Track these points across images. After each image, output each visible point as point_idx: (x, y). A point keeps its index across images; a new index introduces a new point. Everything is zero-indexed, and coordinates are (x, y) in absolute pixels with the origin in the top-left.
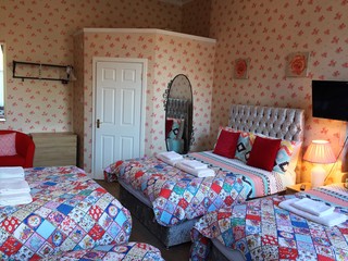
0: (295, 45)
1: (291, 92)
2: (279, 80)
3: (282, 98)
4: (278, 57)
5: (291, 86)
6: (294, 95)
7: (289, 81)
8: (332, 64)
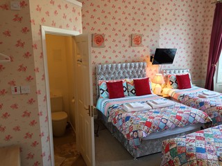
0: (133, 30)
1: (134, 54)
2: (127, 48)
3: (130, 57)
4: (124, 35)
5: (133, 51)
6: (135, 56)
7: (132, 48)
8: (151, 41)
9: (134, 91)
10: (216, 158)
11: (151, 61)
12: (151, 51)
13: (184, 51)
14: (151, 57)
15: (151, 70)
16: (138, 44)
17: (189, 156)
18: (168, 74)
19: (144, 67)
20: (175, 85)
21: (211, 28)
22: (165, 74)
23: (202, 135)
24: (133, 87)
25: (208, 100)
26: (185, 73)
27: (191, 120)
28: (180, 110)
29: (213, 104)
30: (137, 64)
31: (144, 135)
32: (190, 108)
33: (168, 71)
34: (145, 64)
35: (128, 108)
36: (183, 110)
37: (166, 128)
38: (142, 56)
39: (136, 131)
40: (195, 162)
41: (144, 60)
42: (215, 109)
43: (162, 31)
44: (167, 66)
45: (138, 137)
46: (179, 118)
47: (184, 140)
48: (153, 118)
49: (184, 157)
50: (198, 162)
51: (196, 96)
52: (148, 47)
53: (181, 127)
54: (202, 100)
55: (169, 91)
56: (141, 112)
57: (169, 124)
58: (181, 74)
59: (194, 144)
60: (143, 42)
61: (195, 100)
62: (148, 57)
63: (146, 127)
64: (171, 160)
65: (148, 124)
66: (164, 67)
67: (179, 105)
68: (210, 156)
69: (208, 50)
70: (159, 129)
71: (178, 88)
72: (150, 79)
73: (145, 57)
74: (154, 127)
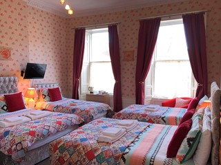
1: (2, 68)
6: (4, 70)
8: (21, 55)
9: (5, 108)
10: (96, 142)
11: (22, 75)
12: (21, 65)
13: (53, 67)
14: (22, 72)
15: (22, 85)
16: (7, 58)
17: (76, 147)
18: (40, 88)
19: (14, 81)
20: (47, 98)
21: (73, 49)
22: (37, 89)
23: (81, 130)
24: (4, 103)
25: (78, 107)
26: (56, 86)
27: (69, 123)
28: (58, 117)
29: (83, 109)
30: (7, 79)
31: (29, 145)
32: (66, 114)
33: (40, 86)
34: (16, 78)
35: (5, 123)
36: (60, 116)
37: (49, 134)
38: (12, 70)
39: (20, 143)
40: (82, 149)
41: (14, 75)
42: (84, 112)
43: (31, 47)
44: (38, 80)
45: (22, 148)
46: (59, 123)
47: (69, 136)
48: (36, 127)
49: (72, 149)
50: (84, 149)
51: (68, 105)
52: (17, 61)
53: (62, 131)
54: (74, 107)
55: (43, 105)
56: (21, 125)
57: (52, 130)
58: (52, 87)
59: (77, 137)
60: (12, 56)
61: (67, 108)
62: (18, 71)
63: (30, 137)
64: (60, 157)
65: (32, 133)
66: (36, 81)
67: (56, 113)
68: (91, 142)
69: (72, 67)
70: (43, 136)
71: (51, 101)
72: (23, 94)
73: (15, 72)
74: (38, 135)
